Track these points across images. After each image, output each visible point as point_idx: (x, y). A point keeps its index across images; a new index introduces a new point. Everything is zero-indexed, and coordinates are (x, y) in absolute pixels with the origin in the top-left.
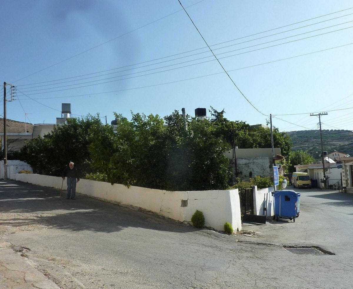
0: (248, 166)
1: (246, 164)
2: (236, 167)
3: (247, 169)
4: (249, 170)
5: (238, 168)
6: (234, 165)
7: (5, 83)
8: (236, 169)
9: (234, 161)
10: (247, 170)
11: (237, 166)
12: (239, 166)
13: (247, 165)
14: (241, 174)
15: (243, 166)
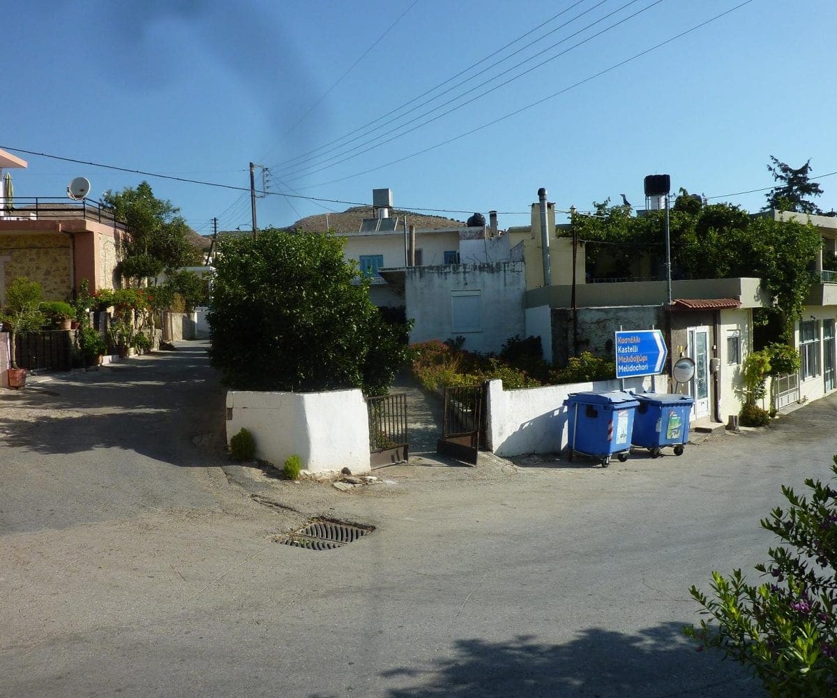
0: (604, 327)
1: (598, 322)
2: (575, 328)
3: (600, 333)
4: (606, 337)
5: (579, 331)
6: (571, 325)
7: (251, 165)
8: (576, 334)
9: (572, 314)
10: (600, 337)
11: (579, 326)
12: (584, 326)
13: (602, 325)
14: (588, 345)
15: (593, 326)
